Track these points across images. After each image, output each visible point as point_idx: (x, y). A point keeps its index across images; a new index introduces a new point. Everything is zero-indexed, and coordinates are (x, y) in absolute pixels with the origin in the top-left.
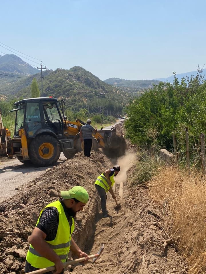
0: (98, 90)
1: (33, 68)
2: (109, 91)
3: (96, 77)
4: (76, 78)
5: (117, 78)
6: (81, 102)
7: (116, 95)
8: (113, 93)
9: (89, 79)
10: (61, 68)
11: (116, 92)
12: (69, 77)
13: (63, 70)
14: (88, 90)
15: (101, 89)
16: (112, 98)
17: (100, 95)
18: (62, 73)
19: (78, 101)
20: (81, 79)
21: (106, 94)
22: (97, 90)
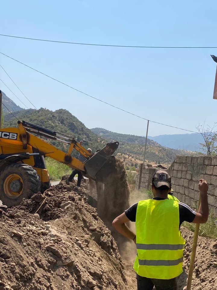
0: (82, 136)
1: (16, 106)
2: (93, 140)
3: (81, 123)
4: (59, 121)
5: (103, 129)
6: (60, 146)
7: (100, 145)
8: (98, 142)
9: (74, 123)
10: (46, 108)
11: (101, 141)
12: (51, 118)
13: (48, 110)
14: (71, 134)
15: (85, 136)
16: (96, 147)
17: (83, 141)
18: (45, 113)
19: (57, 145)
20: (64, 122)
21: (90, 142)
22: (80, 136)
